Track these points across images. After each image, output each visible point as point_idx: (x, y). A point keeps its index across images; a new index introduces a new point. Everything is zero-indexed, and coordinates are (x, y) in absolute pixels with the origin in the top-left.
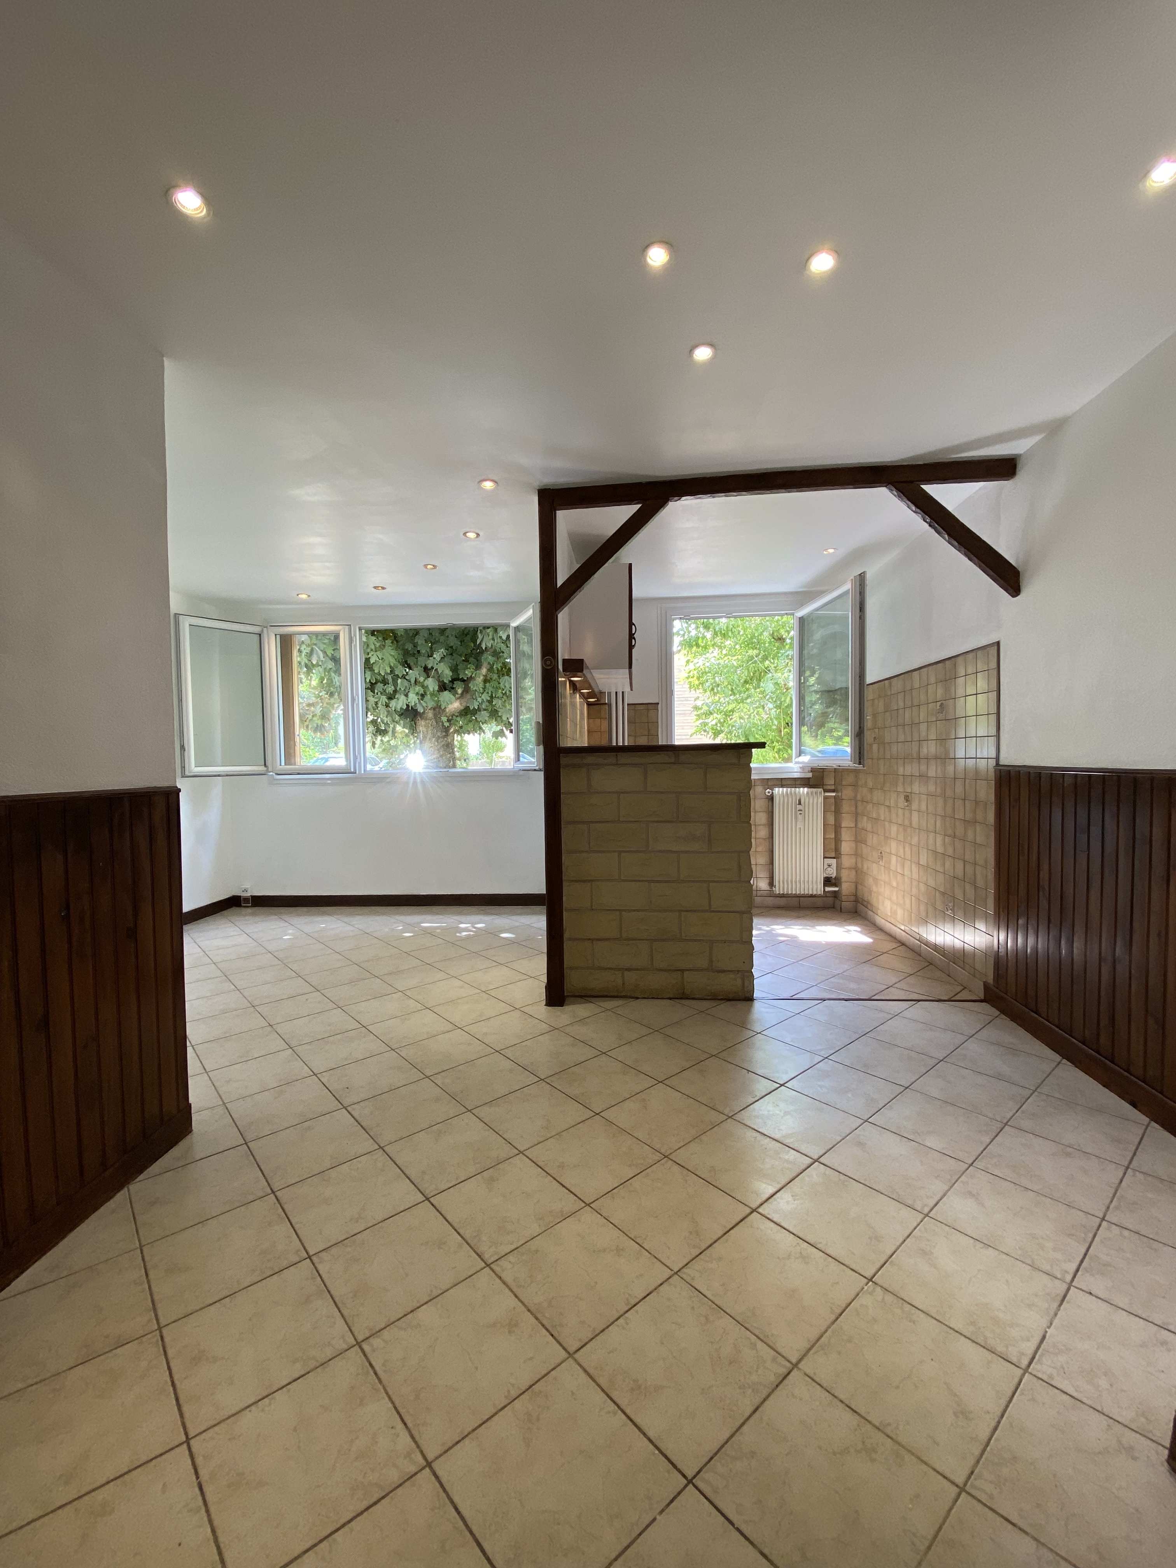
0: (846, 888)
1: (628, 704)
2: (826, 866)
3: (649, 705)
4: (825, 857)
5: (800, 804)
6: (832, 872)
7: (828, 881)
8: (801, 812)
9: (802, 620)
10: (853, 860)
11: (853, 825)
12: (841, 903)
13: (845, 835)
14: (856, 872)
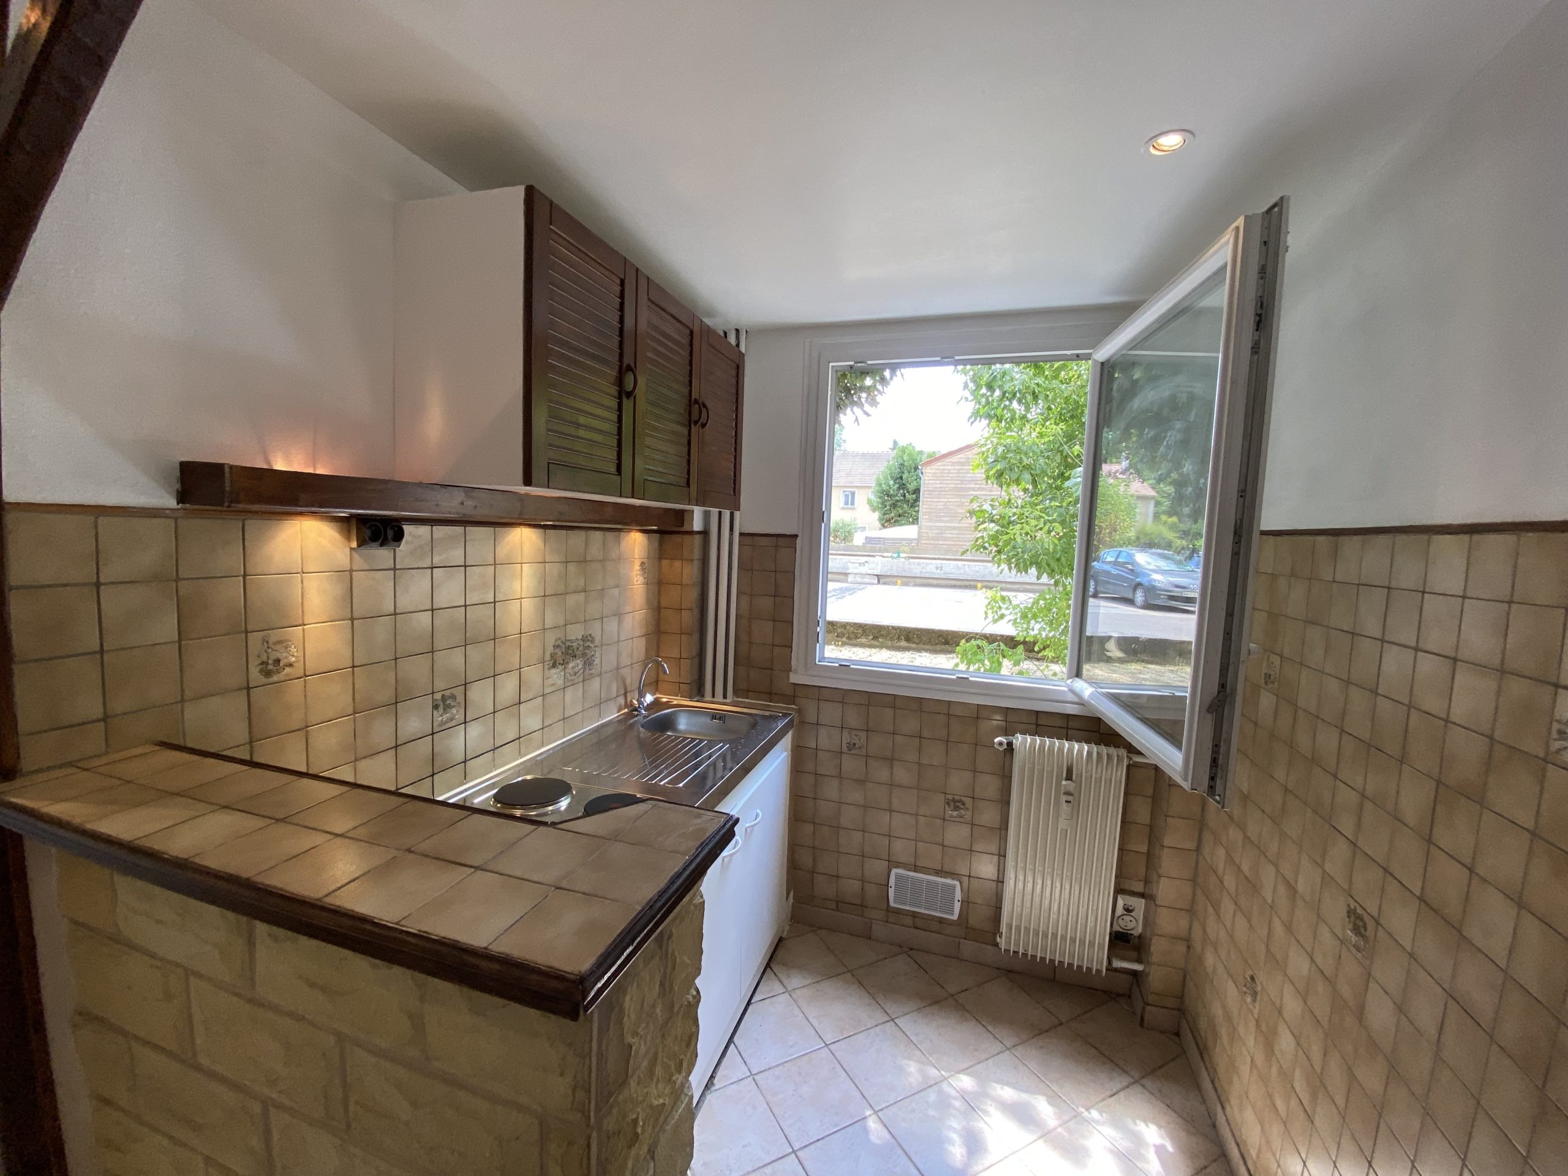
0: (1158, 977)
1: (741, 534)
2: (1120, 910)
3: (780, 539)
4: (1119, 891)
5: (1069, 778)
6: (1134, 925)
7: (1120, 940)
8: (1070, 798)
9: (1106, 370)
10: (1184, 923)
11: (1190, 845)
12: (1144, 1009)
13: (1169, 864)
14: (1189, 947)
